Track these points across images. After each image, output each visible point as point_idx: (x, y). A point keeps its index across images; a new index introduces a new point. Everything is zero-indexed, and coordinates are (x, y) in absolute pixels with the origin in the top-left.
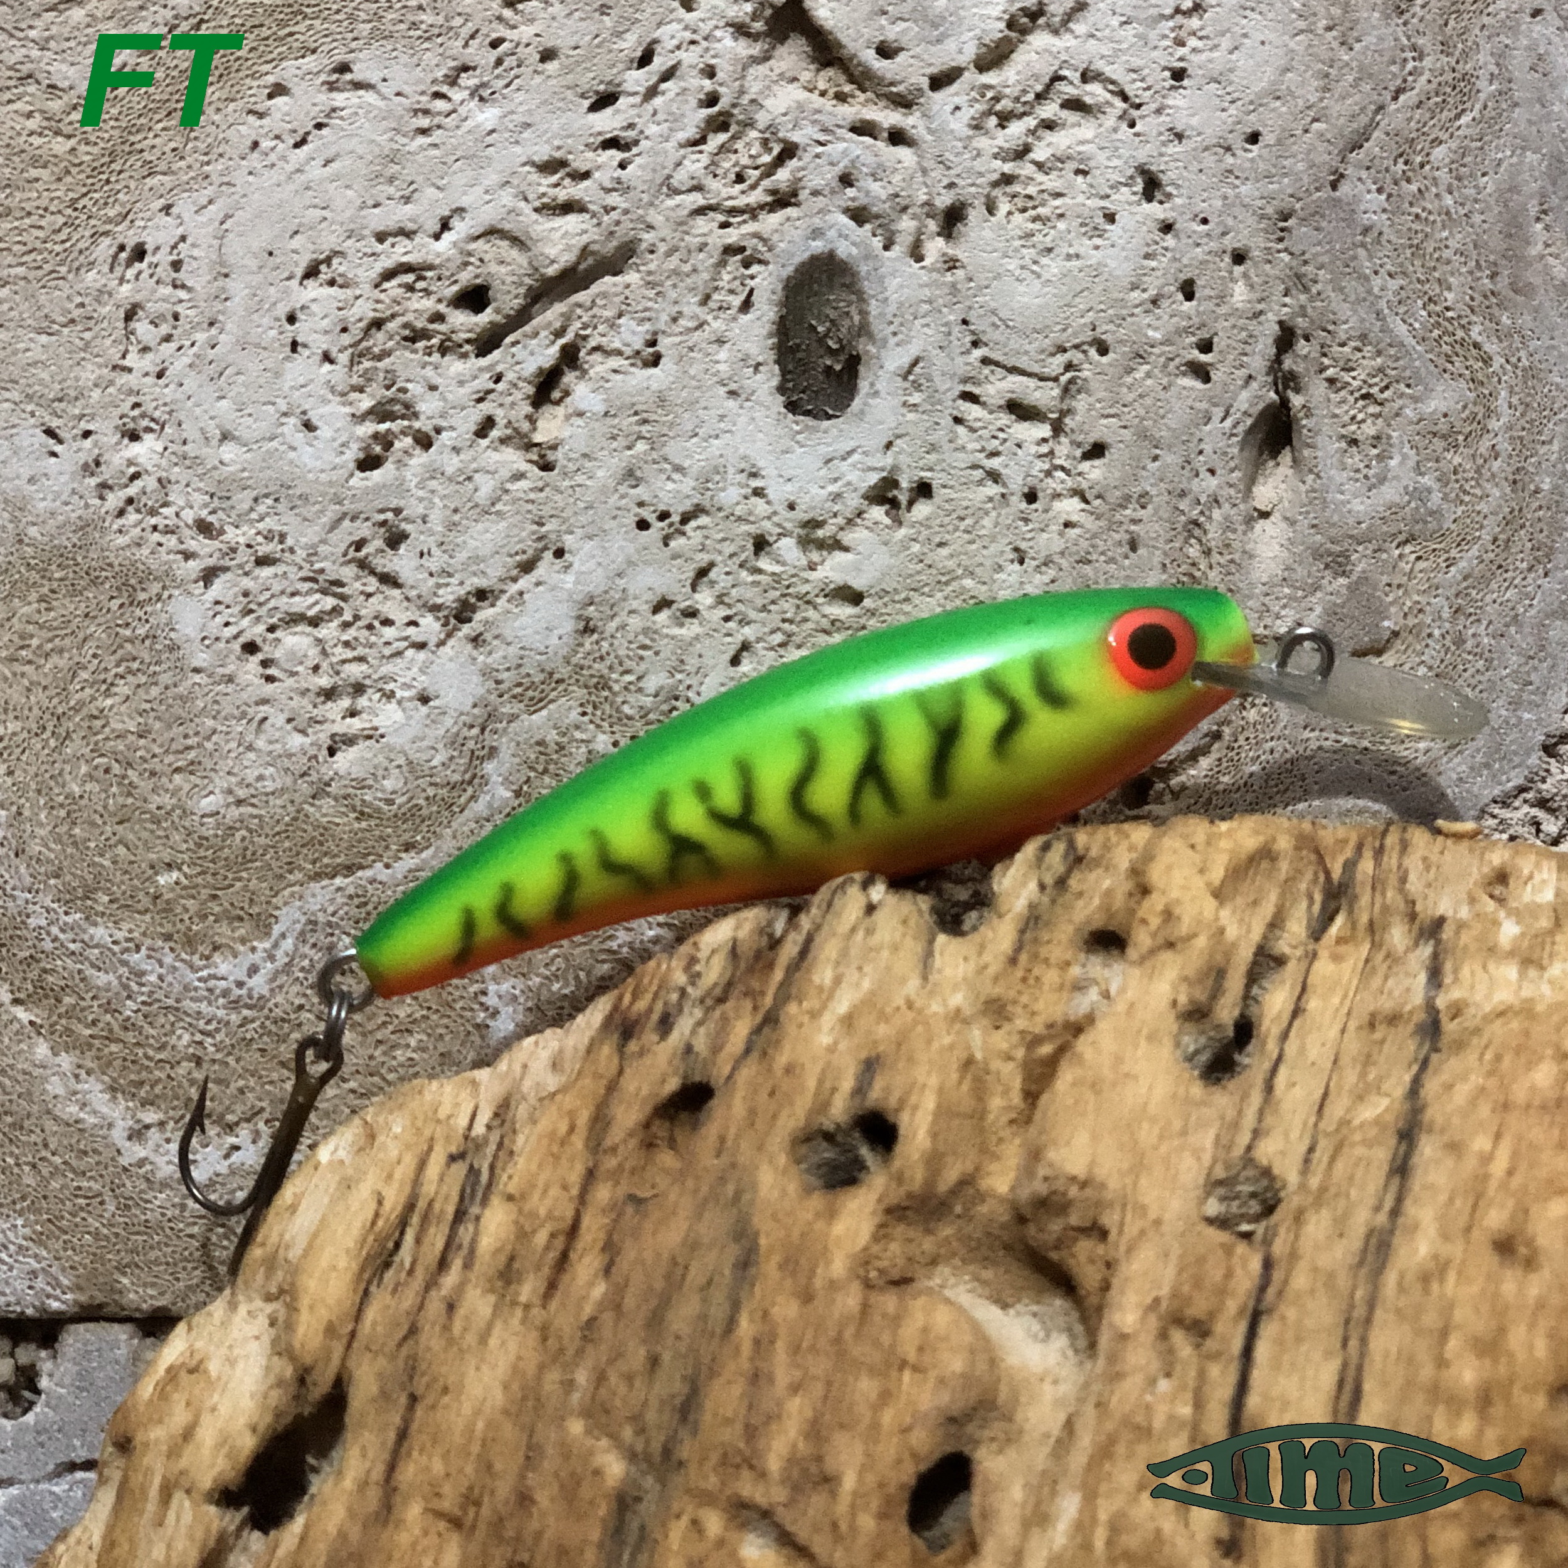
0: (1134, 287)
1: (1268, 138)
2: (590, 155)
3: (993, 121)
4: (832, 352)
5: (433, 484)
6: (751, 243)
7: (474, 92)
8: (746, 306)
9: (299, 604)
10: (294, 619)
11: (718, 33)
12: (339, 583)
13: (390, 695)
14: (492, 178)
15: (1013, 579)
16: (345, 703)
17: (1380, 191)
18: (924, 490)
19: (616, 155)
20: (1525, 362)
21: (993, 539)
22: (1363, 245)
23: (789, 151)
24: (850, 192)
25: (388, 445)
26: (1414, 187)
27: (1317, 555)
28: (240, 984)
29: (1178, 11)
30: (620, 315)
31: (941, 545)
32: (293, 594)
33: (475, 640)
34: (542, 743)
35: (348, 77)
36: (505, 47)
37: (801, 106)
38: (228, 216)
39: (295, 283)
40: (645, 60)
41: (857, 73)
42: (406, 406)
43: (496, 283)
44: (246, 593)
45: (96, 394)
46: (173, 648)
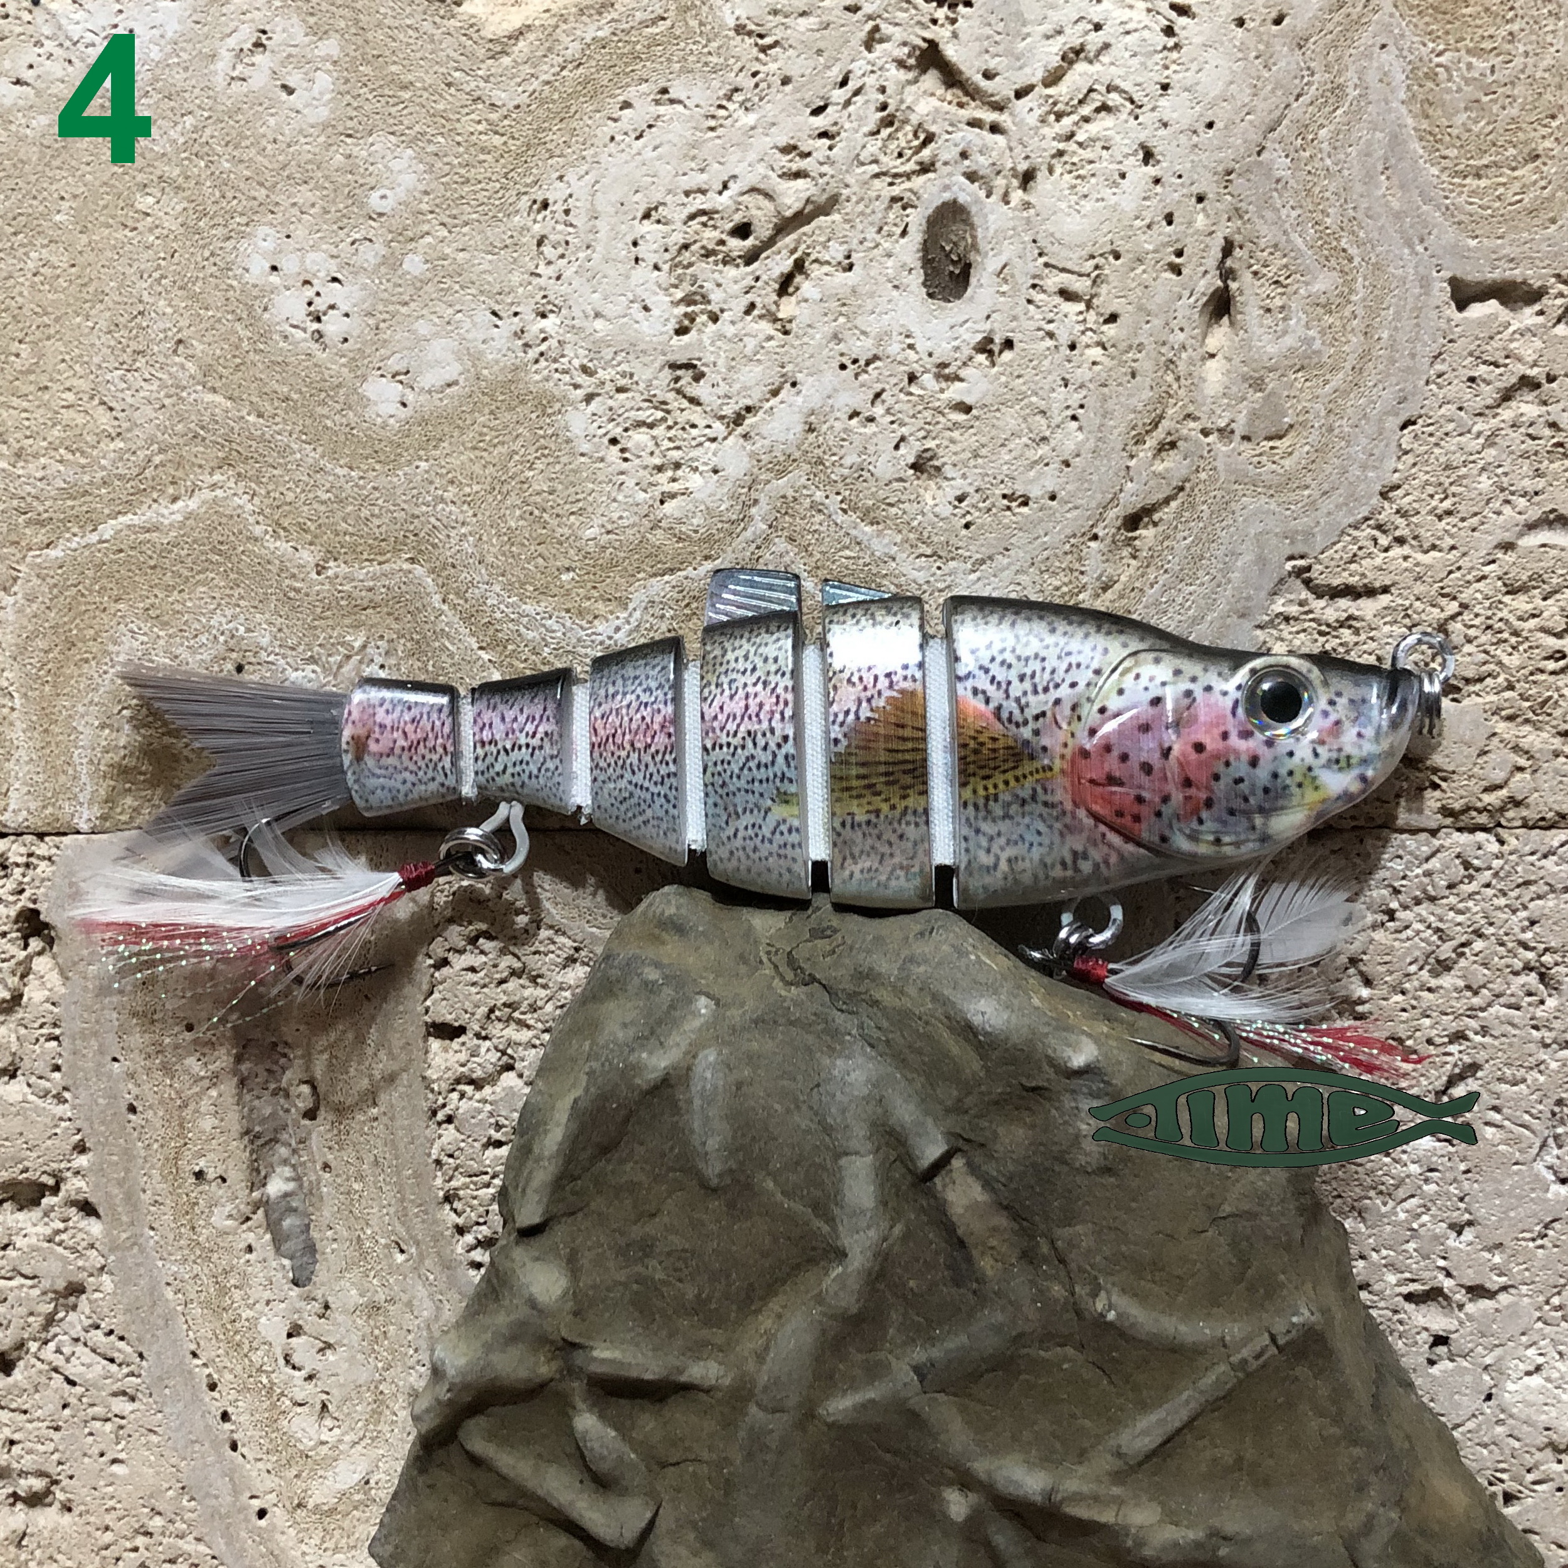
0: (1137, 218)
1: (1219, 125)
2: (811, 142)
3: (1052, 117)
4: (954, 262)
5: (719, 343)
6: (908, 195)
7: (742, 104)
8: (904, 233)
9: (642, 415)
10: (640, 424)
11: (887, 66)
12: (664, 403)
13: (696, 469)
14: (752, 156)
15: (1061, 397)
16: (670, 473)
17: (1287, 156)
18: (1009, 344)
19: (826, 142)
20: (1373, 260)
21: (1050, 373)
22: (1276, 190)
23: (930, 139)
24: (967, 163)
25: (693, 320)
26: (1307, 154)
27: (1245, 378)
28: (610, 638)
29: (1165, 48)
30: (829, 240)
31: (1019, 377)
32: (639, 409)
33: (745, 436)
34: (784, 497)
35: (667, 96)
36: (760, 76)
37: (937, 110)
38: (597, 182)
39: (636, 222)
40: (844, 83)
41: (970, 90)
42: (703, 297)
43: (755, 222)
44: (611, 409)
45: (521, 290)
46: (568, 441)
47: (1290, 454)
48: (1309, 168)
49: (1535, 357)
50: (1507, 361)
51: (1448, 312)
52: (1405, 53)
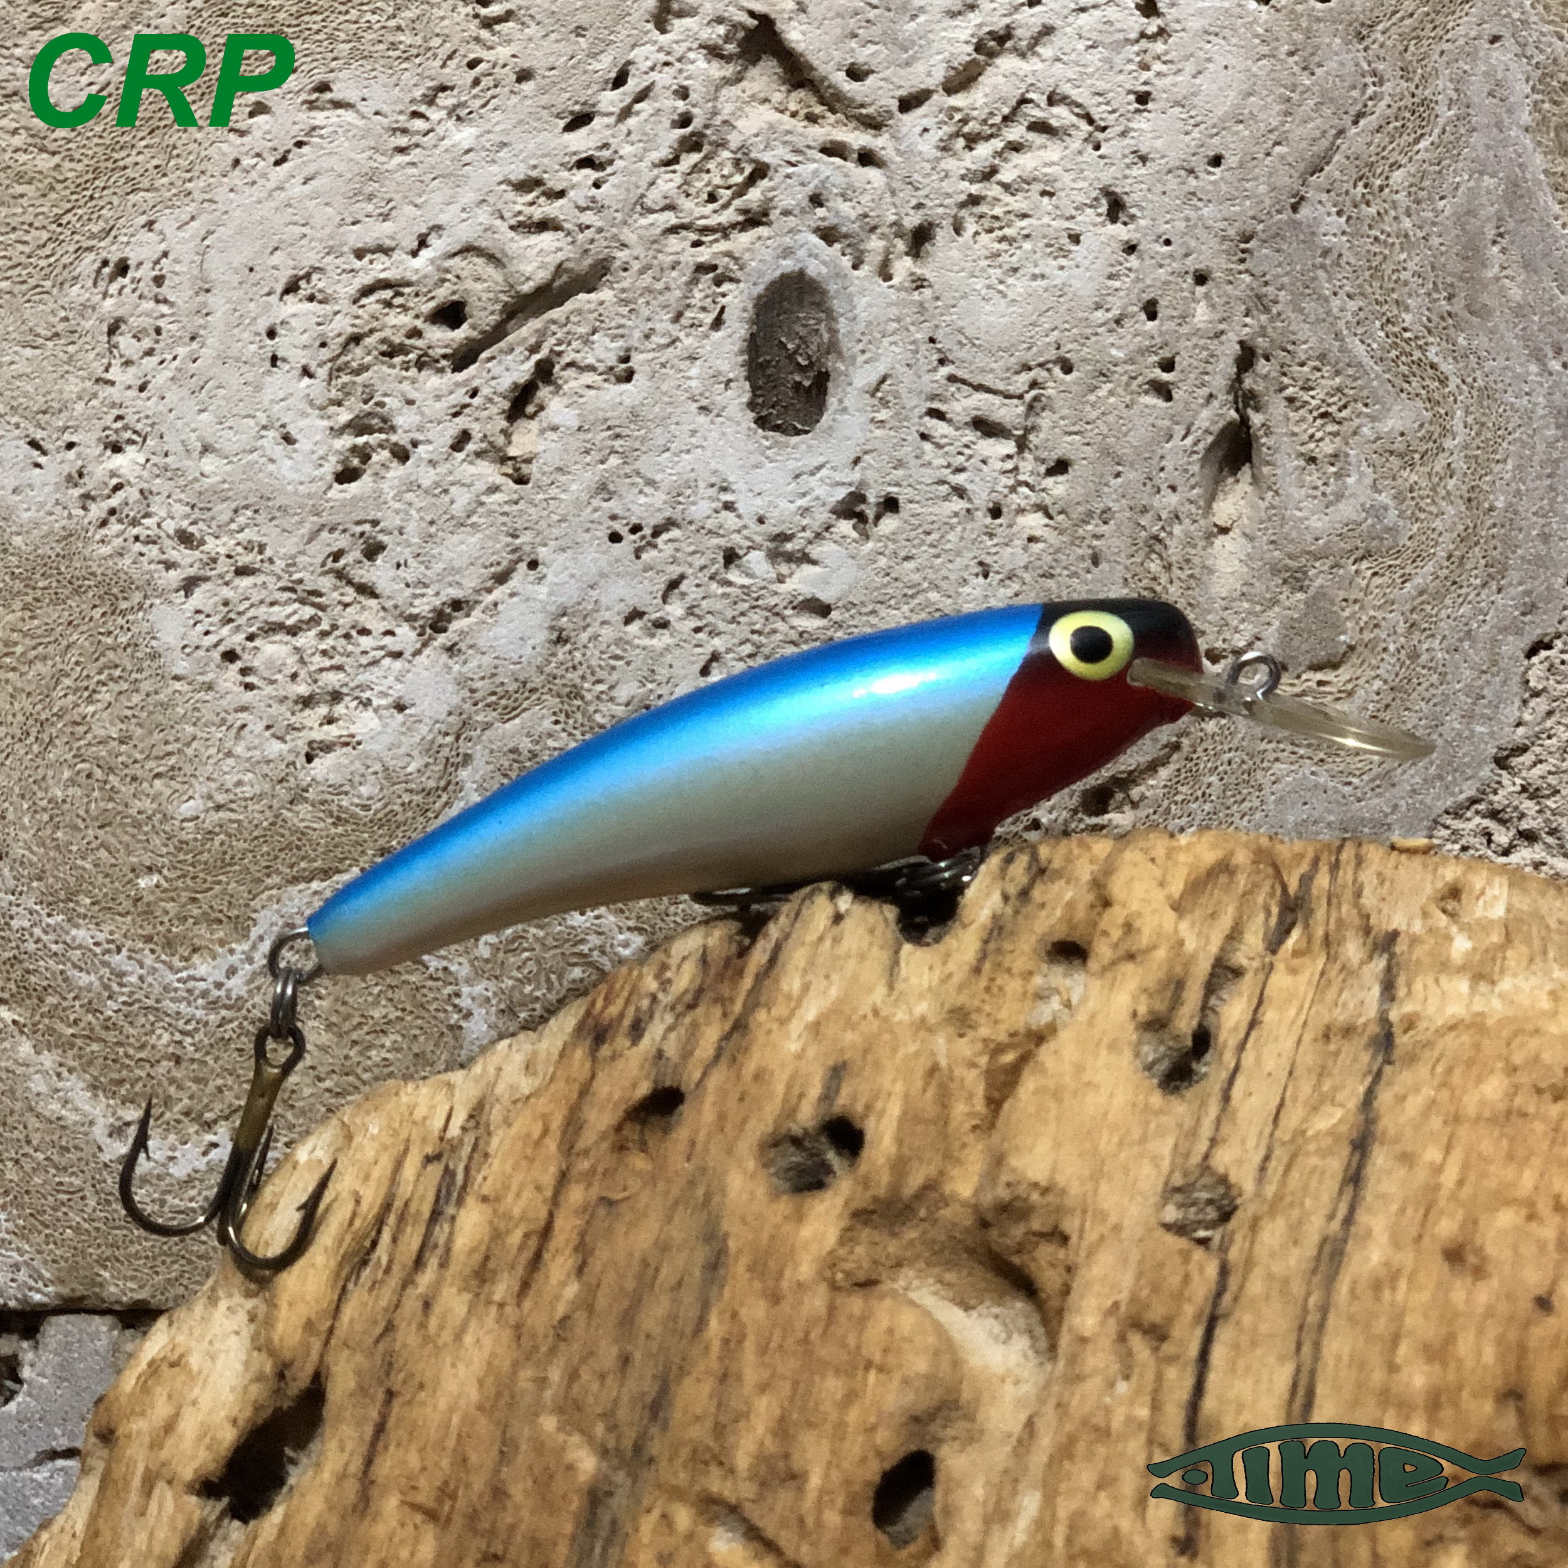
0: (1098, 307)
1: (1230, 161)
2: (566, 174)
3: (961, 142)
4: (802, 369)
5: (409, 496)
6: (722, 262)
7: (452, 111)
8: (718, 323)
9: (277, 614)
10: (273, 628)
11: (692, 55)
12: (317, 593)
13: (367, 703)
14: (468, 196)
15: (977, 593)
16: (323, 710)
17: (1339, 213)
18: (891, 505)
19: (590, 174)
20: (1480, 383)
21: (959, 554)
22: (1323, 266)
23: (760, 172)
24: (821, 212)
25: (366, 458)
26: (1372, 210)
27: (1275, 571)
28: (219, 985)
29: (1143, 35)
30: (594, 332)
31: (907, 558)
32: (272, 604)
33: (451, 650)
34: (515, 751)
35: (328, 96)
36: (482, 67)
37: (772, 128)
38: (210, 233)
39: (274, 299)
40: (620, 81)
41: (828, 95)
42: (384, 420)
43: (472, 300)
44: (226, 603)
45: (79, 407)
46: (154, 656)
47: (1350, 694)
48: (1374, 233)
52: (1530, 50)
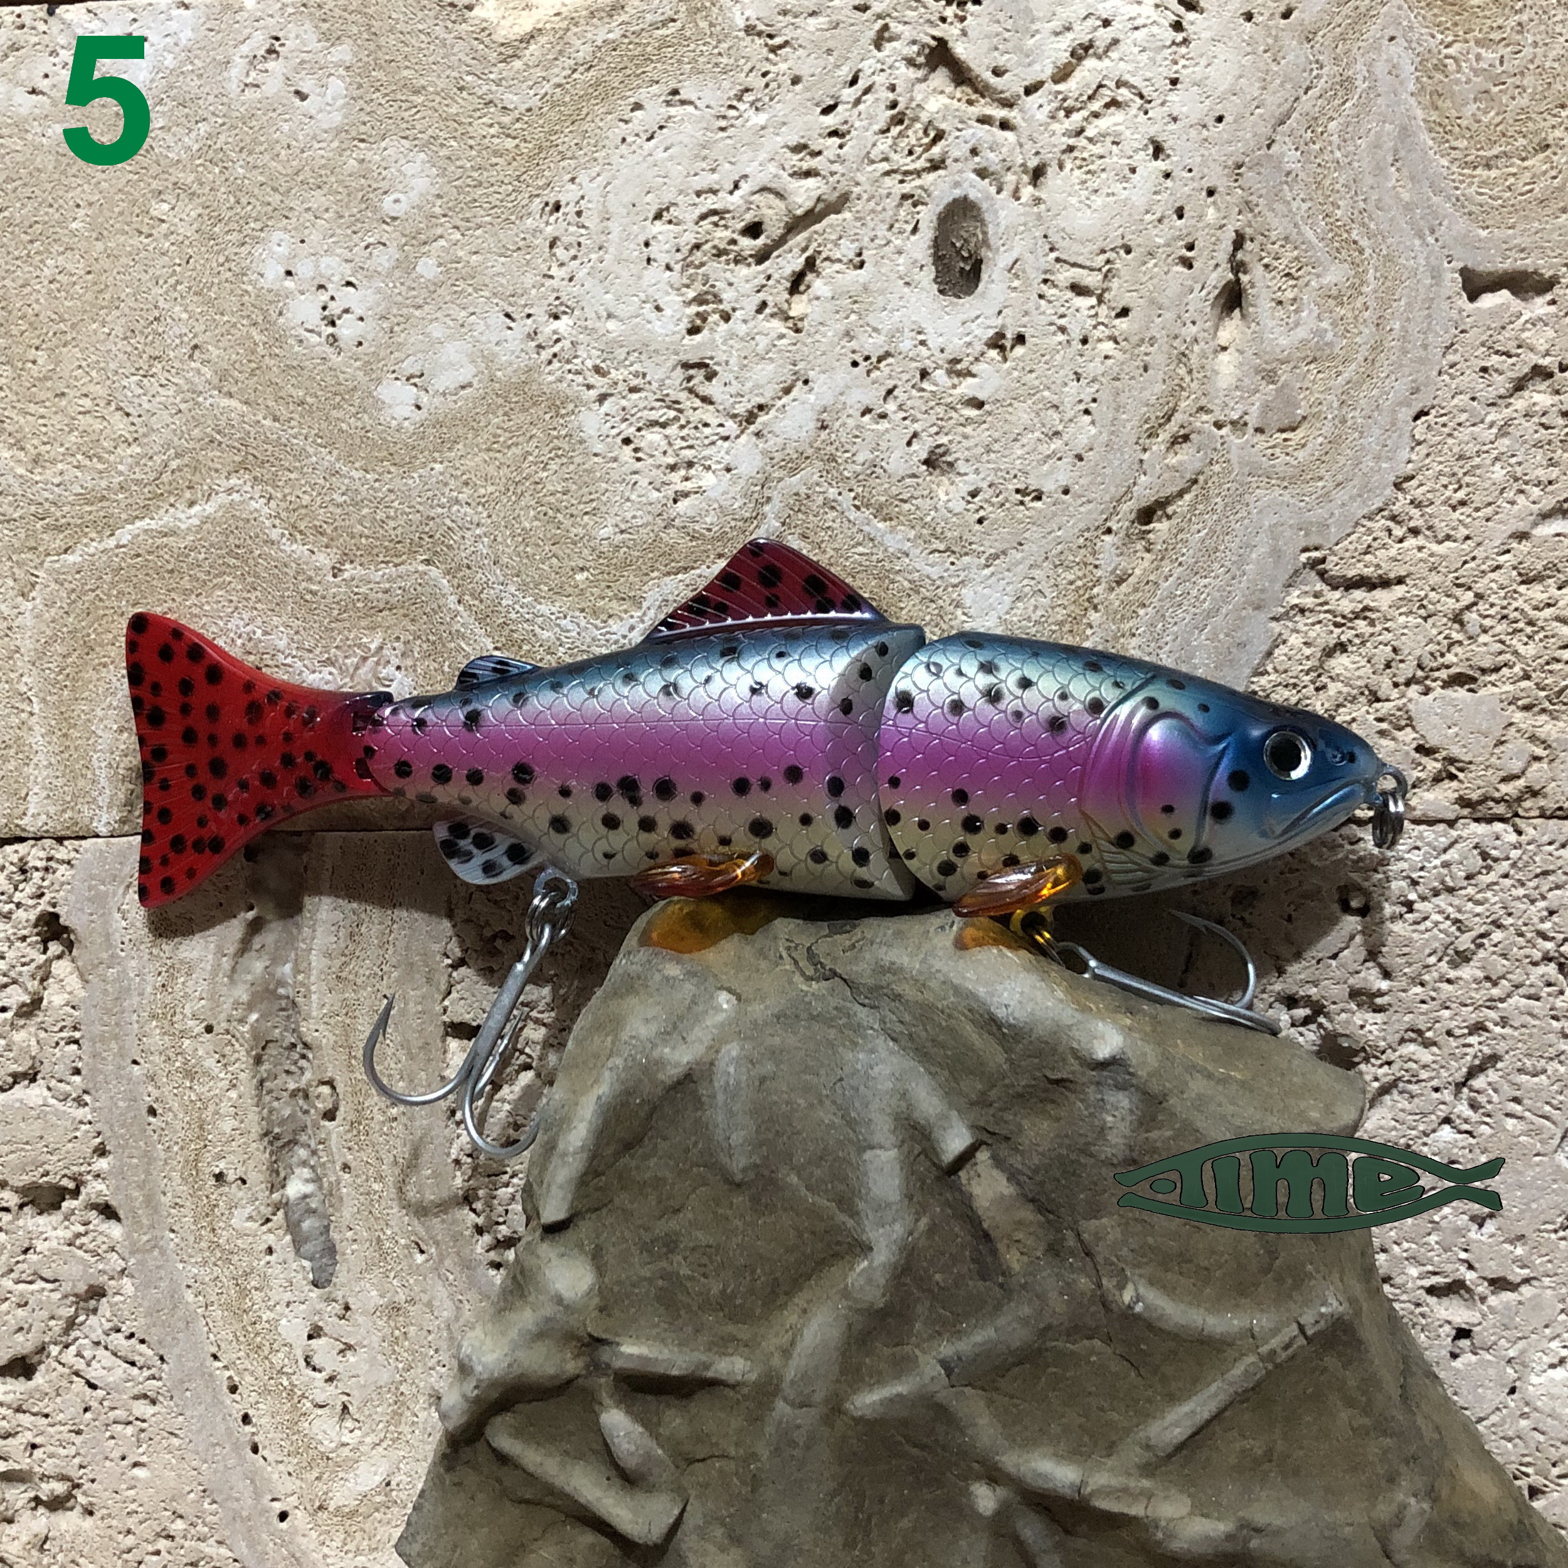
0: (1147, 212)
1: (1228, 119)
2: (821, 141)
3: (1062, 113)
4: (965, 259)
5: (731, 342)
6: (918, 192)
7: (752, 105)
8: (915, 230)
9: (654, 415)
10: (653, 424)
11: (897, 64)
12: (677, 402)
13: (709, 468)
14: (763, 156)
15: (1074, 391)
16: (682, 473)
17: (1297, 149)
18: (1020, 339)
19: (836, 141)
20: (1384, 252)
21: (1062, 367)
22: (1286, 182)
23: (939, 136)
24: (977, 159)
25: (705, 320)
26: (1317, 147)
27: (1257, 371)
28: (623, 637)
29: (1174, 43)
30: (840, 238)
31: (1031, 371)
32: (652, 409)
33: (758, 434)
34: (797, 494)
35: (677, 98)
36: (770, 76)
37: (946, 107)
38: (608, 184)
39: (649, 223)
40: (854, 82)
41: (980, 86)
42: (715, 296)
43: (766, 220)
44: (624, 409)
45: (534, 291)
46: (582, 442)
47: (1304, 446)
48: (1318, 161)
49: (1546, 346)
50: (1519, 351)
51: (1460, 302)
52: (1414, 45)
